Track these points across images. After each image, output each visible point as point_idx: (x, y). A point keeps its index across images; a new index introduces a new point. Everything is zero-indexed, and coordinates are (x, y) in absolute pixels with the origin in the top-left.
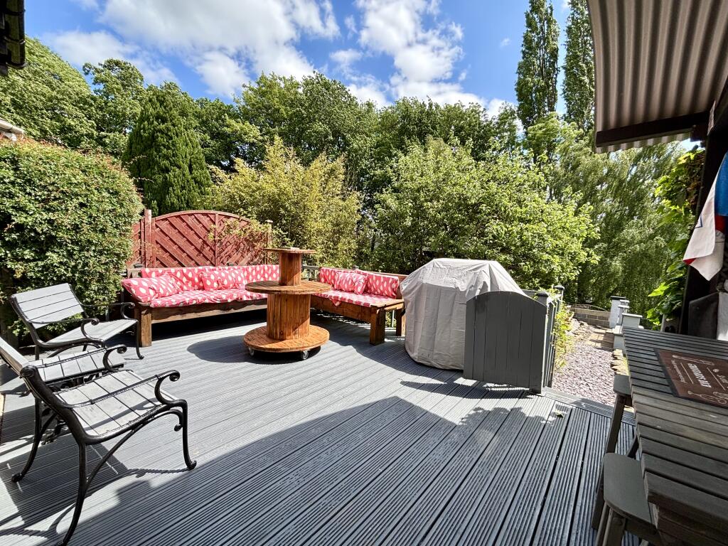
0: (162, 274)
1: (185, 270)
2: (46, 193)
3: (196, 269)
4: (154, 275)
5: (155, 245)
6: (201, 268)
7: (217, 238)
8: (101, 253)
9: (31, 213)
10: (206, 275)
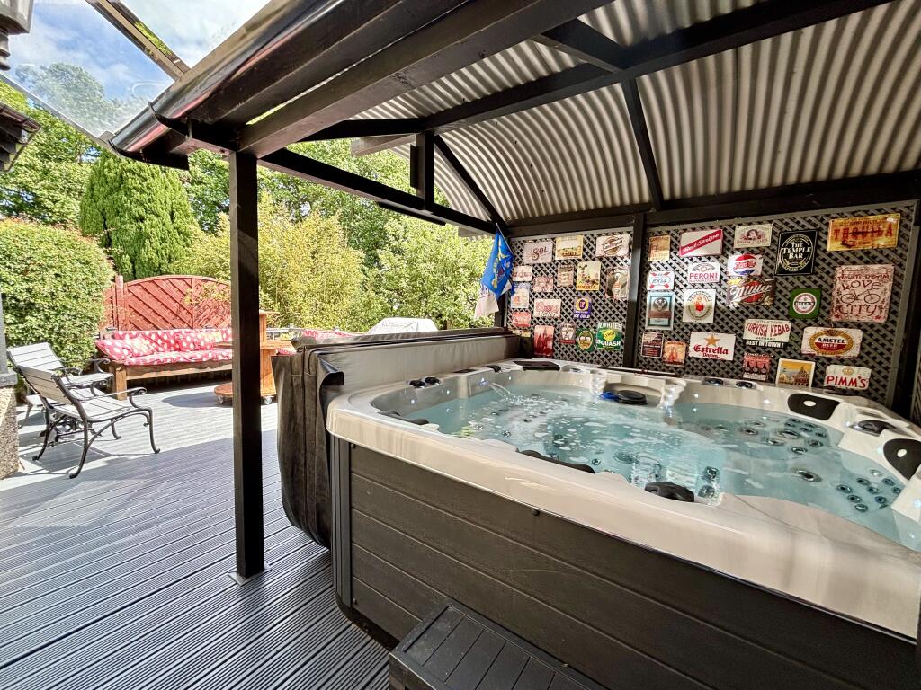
0: (136, 336)
1: (160, 332)
2: (24, 266)
3: (172, 332)
4: (127, 337)
5: (128, 309)
6: (177, 330)
7: (194, 302)
8: (75, 317)
9: (12, 283)
10: (181, 337)
